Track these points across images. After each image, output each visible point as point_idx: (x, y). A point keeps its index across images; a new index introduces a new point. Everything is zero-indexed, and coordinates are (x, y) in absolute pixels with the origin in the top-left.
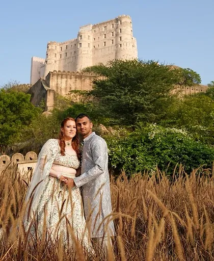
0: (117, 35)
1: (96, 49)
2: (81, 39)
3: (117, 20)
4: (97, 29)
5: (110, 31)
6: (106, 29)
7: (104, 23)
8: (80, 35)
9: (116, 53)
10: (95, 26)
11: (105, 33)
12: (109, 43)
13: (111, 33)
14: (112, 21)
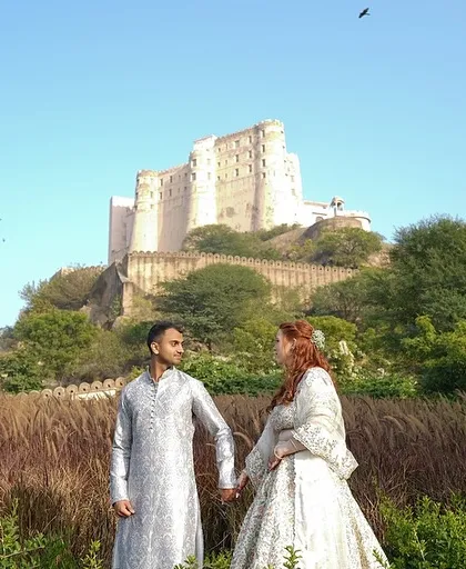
0: (257, 156)
1: (222, 182)
2: (195, 165)
3: (257, 129)
4: (223, 146)
5: (246, 149)
6: (238, 146)
7: (234, 136)
8: (192, 158)
9: (257, 189)
10: (218, 141)
11: (237, 153)
12: (245, 172)
13: (248, 154)
14: (248, 131)
